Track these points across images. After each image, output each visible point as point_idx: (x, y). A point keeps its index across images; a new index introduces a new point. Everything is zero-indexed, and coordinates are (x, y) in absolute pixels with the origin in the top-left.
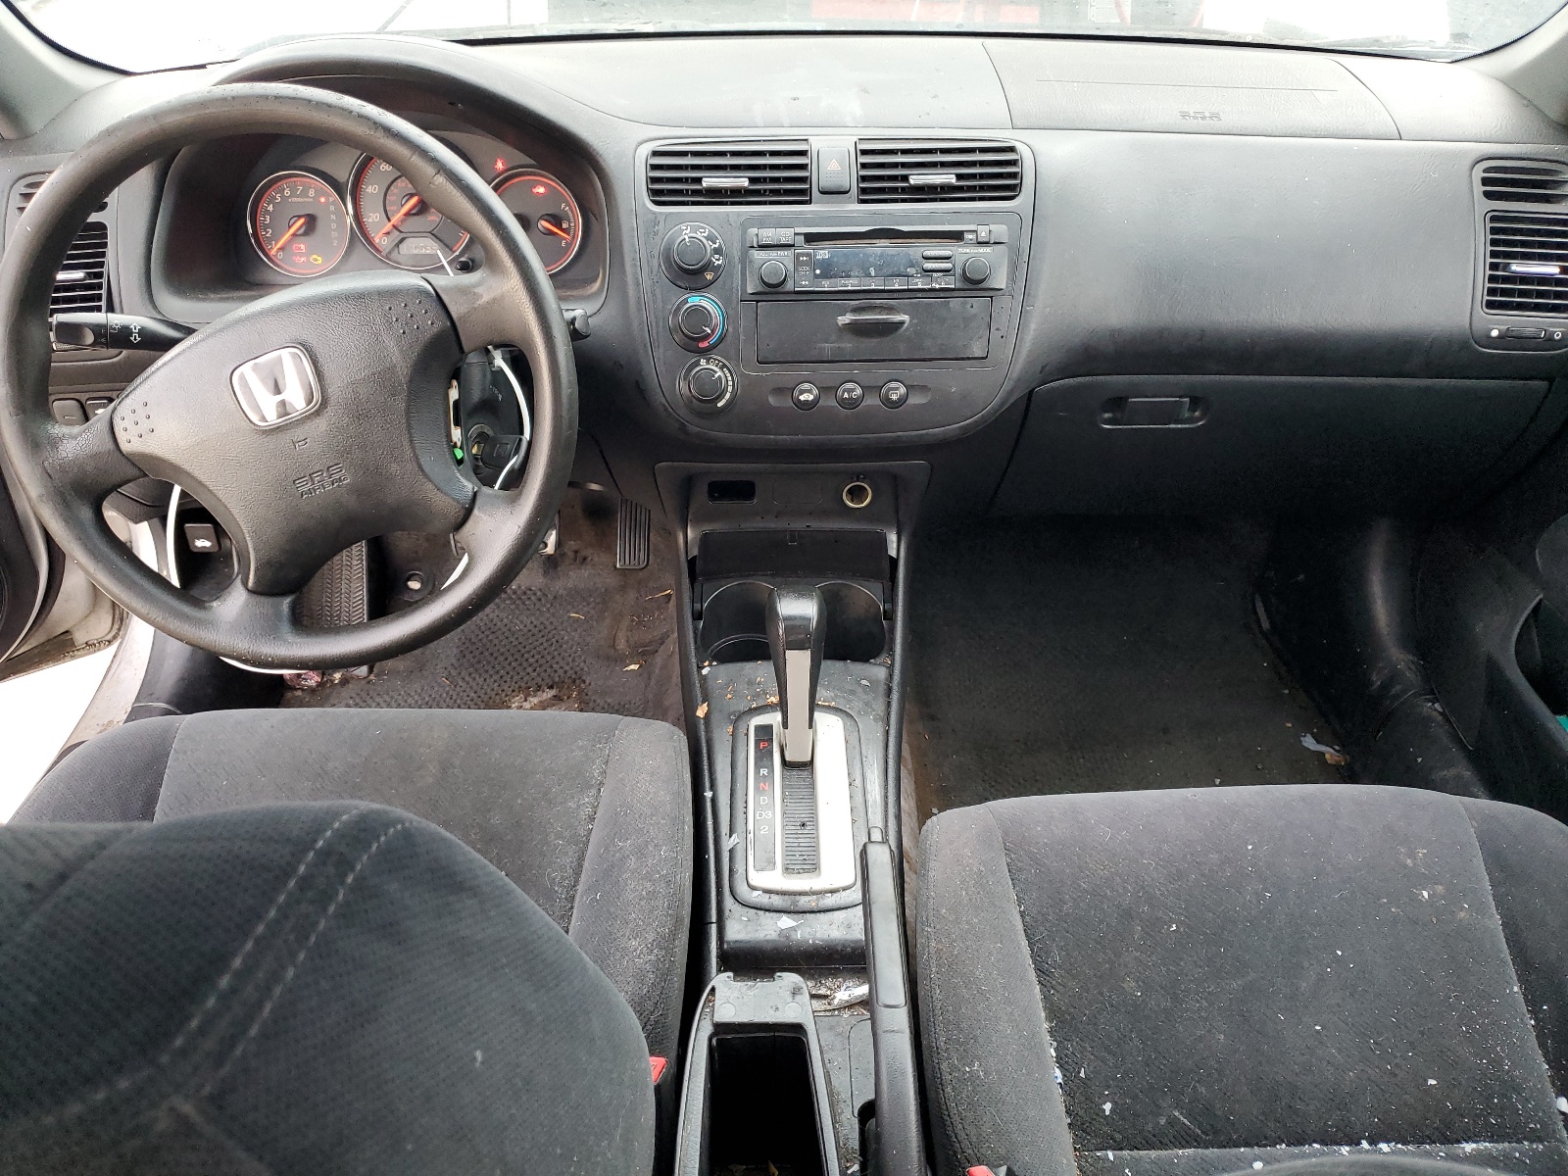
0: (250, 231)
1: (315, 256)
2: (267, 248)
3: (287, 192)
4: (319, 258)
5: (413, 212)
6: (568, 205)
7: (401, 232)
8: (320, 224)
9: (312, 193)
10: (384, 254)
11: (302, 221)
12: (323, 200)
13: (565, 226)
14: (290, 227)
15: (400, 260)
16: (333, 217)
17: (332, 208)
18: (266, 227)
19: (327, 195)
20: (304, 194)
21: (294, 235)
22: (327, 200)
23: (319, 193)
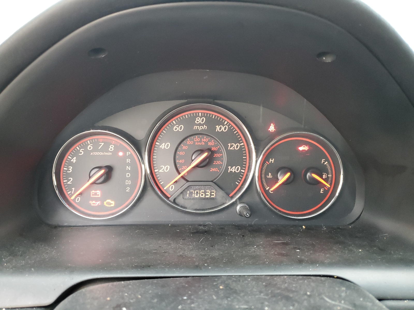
0: (55, 183)
1: (109, 201)
2: (67, 193)
3: (90, 147)
4: (113, 202)
5: (202, 165)
6: (327, 160)
7: (187, 181)
8: (116, 175)
9: (112, 148)
10: (172, 199)
11: (102, 171)
12: (121, 154)
13: (324, 177)
14: (90, 177)
15: (186, 205)
16: (128, 168)
17: (128, 161)
18: (68, 175)
19: (125, 151)
20: (105, 148)
21: (94, 183)
22: (125, 154)
23: (117, 149)
